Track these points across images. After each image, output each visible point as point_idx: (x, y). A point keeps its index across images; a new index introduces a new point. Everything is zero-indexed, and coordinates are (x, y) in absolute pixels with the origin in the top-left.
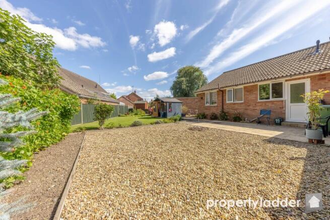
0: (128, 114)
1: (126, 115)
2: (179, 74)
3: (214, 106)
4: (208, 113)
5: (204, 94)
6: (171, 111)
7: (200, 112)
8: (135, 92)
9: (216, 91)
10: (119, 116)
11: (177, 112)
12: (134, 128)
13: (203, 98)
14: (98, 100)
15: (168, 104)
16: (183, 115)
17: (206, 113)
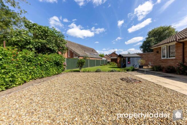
0: (106, 64)
1: (104, 65)
2: (149, 36)
3: (172, 59)
4: (164, 66)
5: (160, 48)
6: (130, 63)
7: (156, 65)
8: (115, 52)
9: (174, 43)
10: (101, 65)
11: (136, 64)
12: (111, 73)
13: (159, 52)
14: (89, 57)
15: (127, 58)
16: (141, 67)
17: (162, 66)
